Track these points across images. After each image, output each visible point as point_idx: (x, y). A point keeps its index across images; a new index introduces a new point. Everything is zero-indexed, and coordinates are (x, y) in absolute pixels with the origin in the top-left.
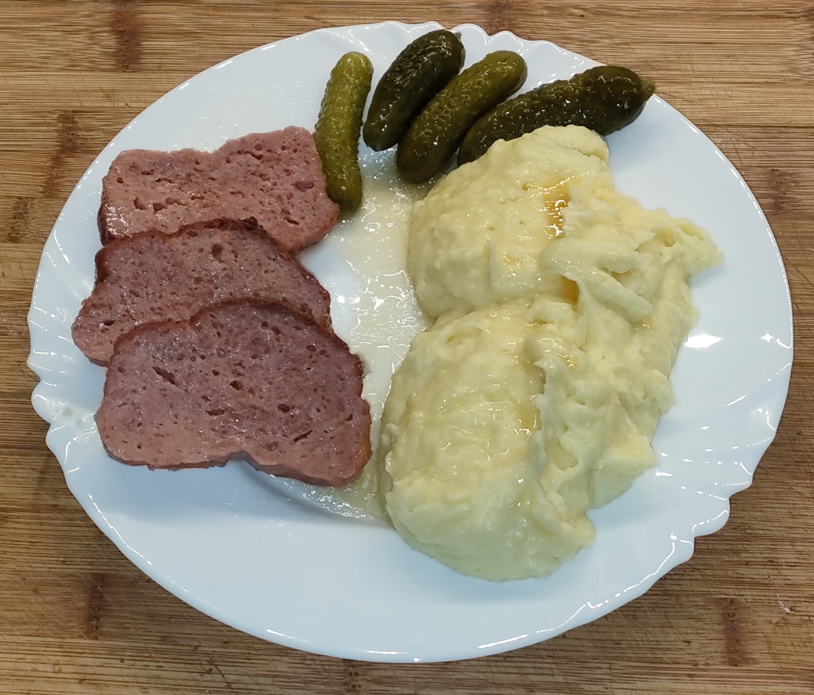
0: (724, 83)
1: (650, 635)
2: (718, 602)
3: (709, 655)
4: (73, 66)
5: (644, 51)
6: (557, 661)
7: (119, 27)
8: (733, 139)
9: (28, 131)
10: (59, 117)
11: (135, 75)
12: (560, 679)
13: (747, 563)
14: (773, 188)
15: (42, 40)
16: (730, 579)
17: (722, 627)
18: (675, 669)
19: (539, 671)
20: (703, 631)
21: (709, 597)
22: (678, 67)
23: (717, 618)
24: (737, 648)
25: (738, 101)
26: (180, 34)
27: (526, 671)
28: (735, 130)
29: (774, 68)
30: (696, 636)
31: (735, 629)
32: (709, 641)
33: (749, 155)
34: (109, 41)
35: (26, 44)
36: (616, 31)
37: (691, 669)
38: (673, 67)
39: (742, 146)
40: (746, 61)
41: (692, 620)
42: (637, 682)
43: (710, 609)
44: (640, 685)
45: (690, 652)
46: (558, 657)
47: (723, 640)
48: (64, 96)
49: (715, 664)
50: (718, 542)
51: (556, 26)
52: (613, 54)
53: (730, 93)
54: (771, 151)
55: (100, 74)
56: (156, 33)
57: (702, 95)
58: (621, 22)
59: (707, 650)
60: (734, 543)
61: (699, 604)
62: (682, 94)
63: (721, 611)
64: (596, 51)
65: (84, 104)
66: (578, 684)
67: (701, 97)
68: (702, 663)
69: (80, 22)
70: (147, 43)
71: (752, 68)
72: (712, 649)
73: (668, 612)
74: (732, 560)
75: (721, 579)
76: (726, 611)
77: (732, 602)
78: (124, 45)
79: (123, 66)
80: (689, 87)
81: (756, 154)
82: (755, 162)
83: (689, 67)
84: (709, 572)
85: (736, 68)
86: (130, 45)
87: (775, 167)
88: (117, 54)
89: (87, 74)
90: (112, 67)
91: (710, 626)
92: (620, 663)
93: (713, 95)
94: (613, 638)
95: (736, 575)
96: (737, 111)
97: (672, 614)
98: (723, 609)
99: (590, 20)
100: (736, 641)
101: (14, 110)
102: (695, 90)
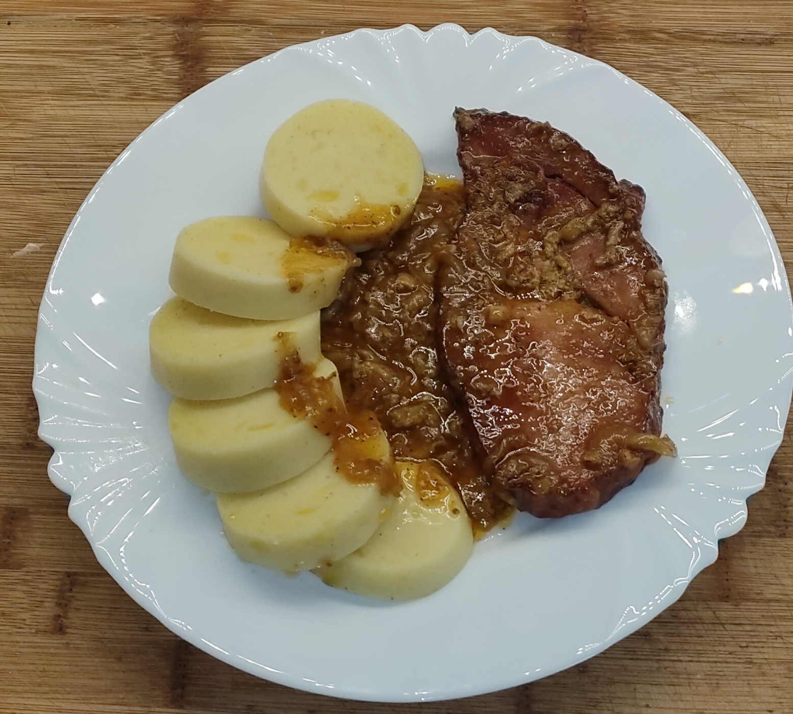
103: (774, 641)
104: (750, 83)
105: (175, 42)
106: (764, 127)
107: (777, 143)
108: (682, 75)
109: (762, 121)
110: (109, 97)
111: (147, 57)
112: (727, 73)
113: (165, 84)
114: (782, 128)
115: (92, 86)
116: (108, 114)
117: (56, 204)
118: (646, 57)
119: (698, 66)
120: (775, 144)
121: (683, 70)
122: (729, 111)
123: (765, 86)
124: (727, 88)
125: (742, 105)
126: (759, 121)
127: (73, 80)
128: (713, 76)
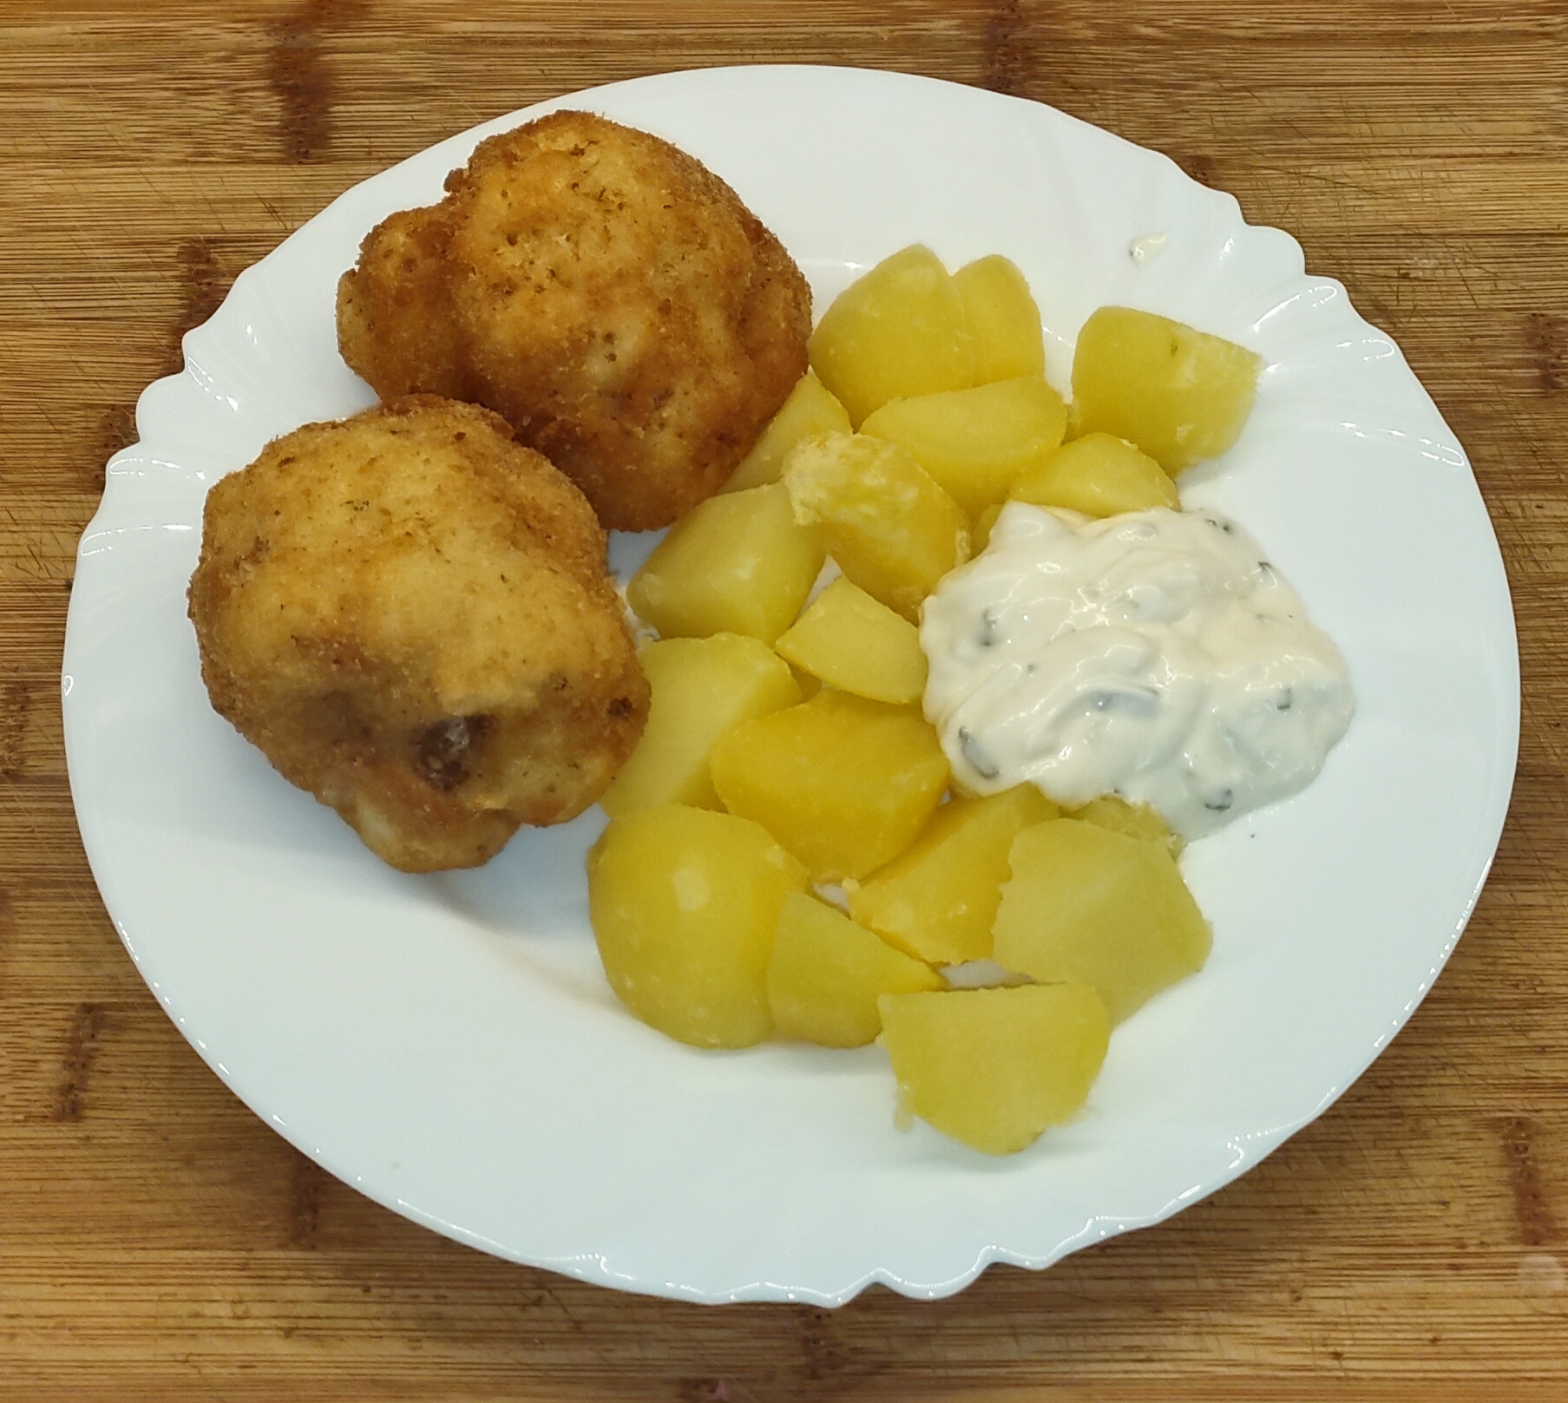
0: (1432, 157)
1: (1373, 1193)
2: (1494, 1125)
3: (1486, 1226)
4: (201, 155)
5: (1279, 101)
6: (1200, 1250)
7: (286, 79)
8: (1457, 261)
9: (121, 280)
10: (182, 253)
11: (324, 169)
12: (1210, 1284)
13: (1542, 1050)
14: (1539, 348)
15: (139, 106)
16: (1513, 1081)
17: (1505, 1173)
18: (1422, 1256)
19: (1170, 1272)
20: (1470, 1182)
21: (1477, 1116)
22: (1344, 130)
23: (1494, 1156)
24: (1537, 1210)
25: (1460, 190)
26: (403, 89)
27: (1145, 1273)
28: (1459, 242)
29: (1525, 127)
30: (1460, 1192)
31: (1530, 1176)
32: (1483, 1201)
33: (1488, 288)
34: (270, 106)
35: (109, 116)
36: (1225, 65)
37: (1454, 1255)
38: (1336, 130)
39: (1474, 272)
40: (1470, 115)
41: (1447, 1161)
42: (1353, 1284)
43: (1480, 1139)
44: (1361, 1288)
45: (1450, 1221)
46: (1203, 1244)
47: (1507, 1196)
48: (188, 212)
49: (1497, 1244)
50: (1484, 1012)
51: (1113, 60)
52: (1222, 108)
53: (1443, 175)
54: (1528, 280)
55: (256, 168)
56: (356, 89)
57: (1394, 180)
58: (1233, 49)
59: (1481, 1216)
60: (1516, 1012)
61: (1458, 1129)
62: (1358, 180)
63: (1501, 1143)
64: (1190, 103)
65: (225, 226)
66: (1241, 1292)
67: (1392, 183)
68: (1473, 1242)
69: (208, 71)
70: (342, 108)
71: (1480, 128)
72: (1491, 1215)
73: (1402, 1148)
74: (1513, 1044)
75: (1497, 1082)
76: (1510, 1141)
77: (1521, 1124)
78: (298, 113)
79: (298, 152)
80: (1368, 166)
81: (1502, 285)
82: (1498, 302)
83: (1365, 128)
84: (1474, 1070)
85: (1451, 128)
86: (308, 112)
87: (1538, 309)
88: (285, 131)
89: (228, 169)
90: (277, 155)
91: (1484, 1172)
92: (1319, 1249)
93: (1414, 179)
94: (1305, 1202)
95: (1524, 1074)
96: (1461, 209)
97: (1412, 1151)
98: (1504, 1138)
99: (1175, 47)
100: (1535, 1197)
101: (92, 240)
102: (1380, 172)
103: (1441, 1073)
104: (1317, 104)
105: (271, 65)
106: (1347, 176)
107: (1372, 202)
108: (1193, 95)
109: (1345, 167)
110: (153, 160)
111: (220, 91)
112: (1272, 89)
113: (256, 136)
114: (1378, 177)
115: (120, 143)
116: (150, 189)
117: (57, 346)
118: (1125, 66)
119: (1220, 78)
120: (1368, 204)
121: (1195, 86)
122: (1279, 151)
123: (1343, 108)
124: (1275, 114)
125: (1304, 141)
126: (1337, 167)
127: (84, 133)
128: (1248, 94)
